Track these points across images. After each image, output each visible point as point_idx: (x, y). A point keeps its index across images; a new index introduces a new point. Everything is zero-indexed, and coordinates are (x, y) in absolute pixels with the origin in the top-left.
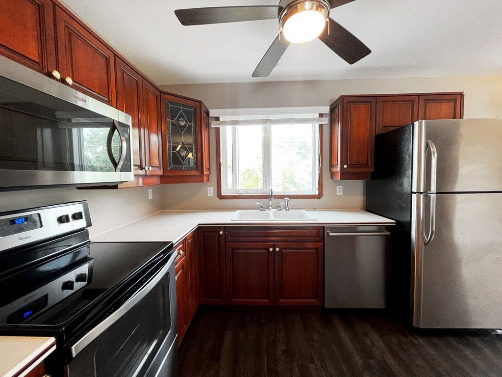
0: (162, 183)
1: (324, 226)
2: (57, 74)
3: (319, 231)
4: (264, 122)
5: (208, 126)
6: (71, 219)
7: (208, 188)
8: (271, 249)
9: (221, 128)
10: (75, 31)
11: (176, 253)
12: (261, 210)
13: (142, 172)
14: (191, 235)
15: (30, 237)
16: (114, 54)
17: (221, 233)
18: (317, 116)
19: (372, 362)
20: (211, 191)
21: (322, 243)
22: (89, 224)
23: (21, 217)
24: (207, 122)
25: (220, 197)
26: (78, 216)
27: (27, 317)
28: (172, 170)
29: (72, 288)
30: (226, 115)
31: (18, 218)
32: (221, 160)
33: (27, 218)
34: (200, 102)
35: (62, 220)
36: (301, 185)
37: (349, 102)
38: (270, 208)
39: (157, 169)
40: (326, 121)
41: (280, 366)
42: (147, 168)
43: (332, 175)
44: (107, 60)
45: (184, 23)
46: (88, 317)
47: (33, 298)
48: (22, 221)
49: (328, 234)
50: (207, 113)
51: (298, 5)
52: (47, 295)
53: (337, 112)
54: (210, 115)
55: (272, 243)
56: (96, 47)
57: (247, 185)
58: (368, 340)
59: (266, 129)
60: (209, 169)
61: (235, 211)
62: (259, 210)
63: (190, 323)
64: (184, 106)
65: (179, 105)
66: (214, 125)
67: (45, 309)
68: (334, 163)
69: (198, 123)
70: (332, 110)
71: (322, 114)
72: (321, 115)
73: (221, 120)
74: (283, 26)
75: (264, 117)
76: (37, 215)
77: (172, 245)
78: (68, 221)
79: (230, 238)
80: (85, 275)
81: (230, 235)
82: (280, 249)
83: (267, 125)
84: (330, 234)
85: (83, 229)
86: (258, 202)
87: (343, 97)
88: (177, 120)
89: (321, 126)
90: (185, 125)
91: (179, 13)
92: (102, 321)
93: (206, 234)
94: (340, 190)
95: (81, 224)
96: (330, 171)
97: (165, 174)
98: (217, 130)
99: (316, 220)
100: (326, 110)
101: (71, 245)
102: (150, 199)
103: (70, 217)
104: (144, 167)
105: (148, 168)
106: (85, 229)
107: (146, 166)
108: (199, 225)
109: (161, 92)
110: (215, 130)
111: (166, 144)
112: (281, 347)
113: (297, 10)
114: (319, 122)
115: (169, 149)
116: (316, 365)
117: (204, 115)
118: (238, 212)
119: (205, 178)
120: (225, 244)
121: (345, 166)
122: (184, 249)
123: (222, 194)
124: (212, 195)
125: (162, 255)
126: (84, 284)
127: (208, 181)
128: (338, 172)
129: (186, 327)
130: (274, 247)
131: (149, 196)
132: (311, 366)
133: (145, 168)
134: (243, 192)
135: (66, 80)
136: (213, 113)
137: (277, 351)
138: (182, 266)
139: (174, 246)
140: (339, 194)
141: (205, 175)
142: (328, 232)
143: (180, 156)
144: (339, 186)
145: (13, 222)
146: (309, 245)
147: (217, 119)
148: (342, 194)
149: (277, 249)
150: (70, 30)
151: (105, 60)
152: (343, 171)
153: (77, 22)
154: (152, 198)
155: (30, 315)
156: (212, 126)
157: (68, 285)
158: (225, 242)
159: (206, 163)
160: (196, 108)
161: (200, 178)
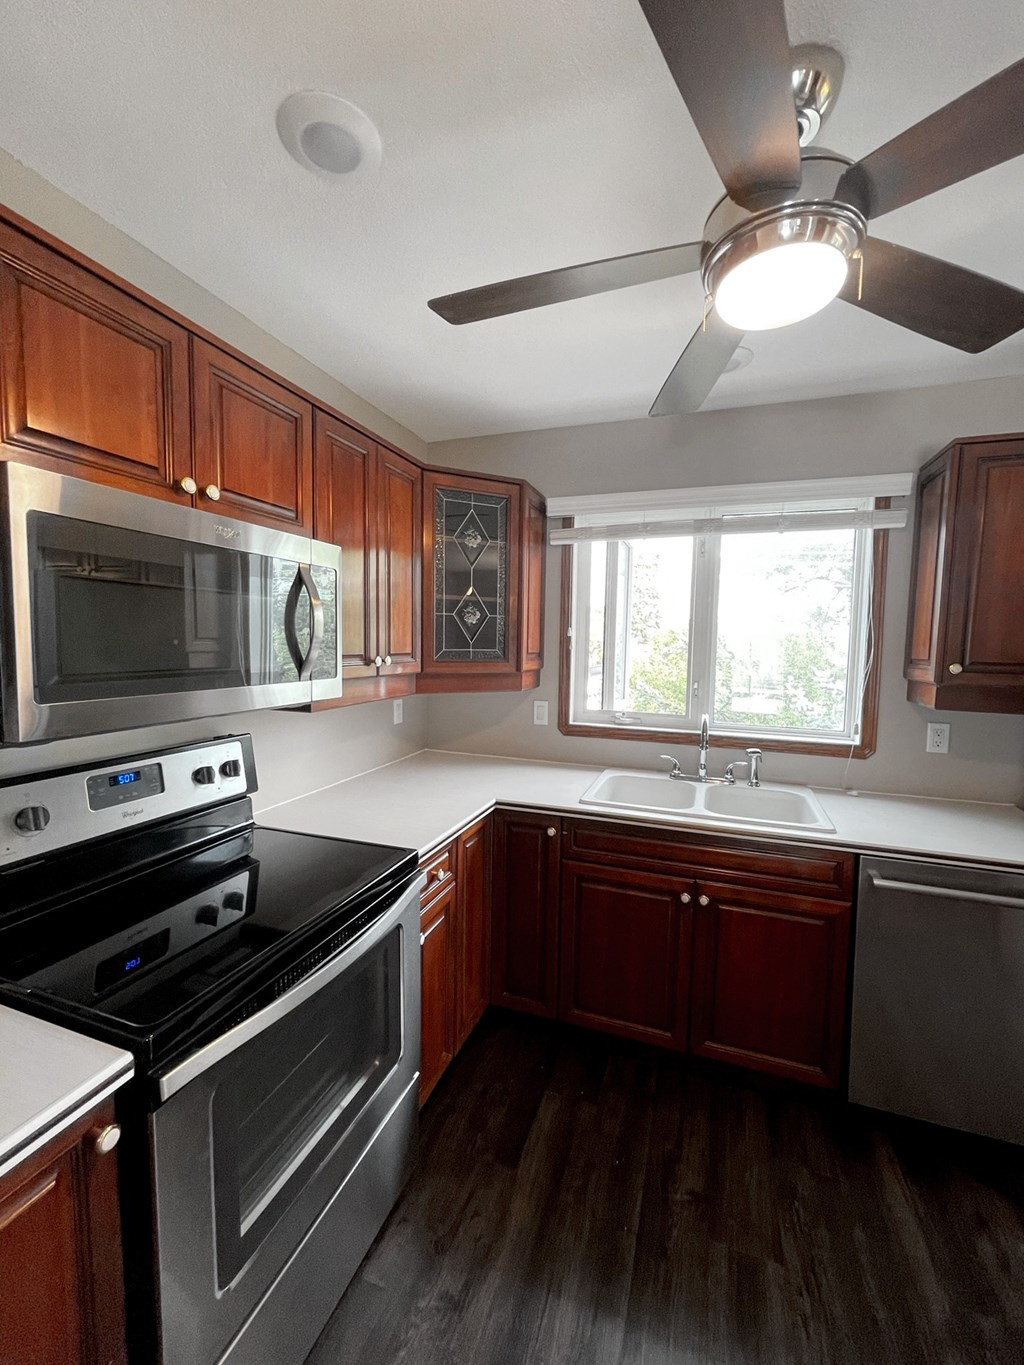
0: (419, 690)
1: (858, 855)
2: (190, 485)
3: (839, 867)
4: (698, 527)
5: (542, 539)
6: (217, 776)
7: (536, 703)
8: (686, 898)
9: (575, 545)
10: (231, 380)
11: (421, 880)
12: (675, 777)
13: (368, 672)
14: (474, 830)
15: (142, 811)
16: (313, 405)
17: (552, 832)
18: (871, 507)
19: (989, 1325)
20: (543, 712)
21: (849, 904)
22: (252, 785)
23: (127, 772)
24: (540, 531)
25: (565, 728)
26: (229, 769)
27: (132, 970)
28: (446, 657)
29: (214, 923)
30: (589, 514)
31: (123, 773)
32: (572, 633)
33: (139, 772)
34: (521, 485)
35: (202, 776)
36: (834, 692)
37: (984, 459)
38: (702, 773)
39: (409, 659)
40: (898, 521)
41: (675, 1233)
42: (379, 661)
43: (913, 690)
44: (296, 422)
45: (455, 320)
46: (200, 1019)
47: (144, 933)
48: (130, 777)
49: (870, 879)
50: (542, 509)
51: (759, 233)
52: (167, 931)
53: (939, 491)
54: (549, 514)
55: (692, 881)
56: (273, 403)
57: (674, 679)
58: (985, 1248)
59: (703, 544)
60: (540, 655)
61: (602, 770)
62: (666, 777)
63: (459, 1047)
64: (479, 497)
65: (468, 496)
66: (556, 538)
67: (163, 959)
68: (921, 652)
69: (514, 537)
70: (925, 483)
71: (890, 497)
72: (883, 503)
73: (577, 525)
74: (712, 294)
75: (702, 513)
76: (157, 767)
77: (416, 858)
78: (210, 780)
79: (575, 848)
80: (241, 896)
81: (575, 840)
82: (713, 901)
83: (706, 536)
84: (876, 882)
85: (242, 796)
86: (667, 754)
87: (962, 446)
88: (462, 535)
89: (881, 538)
90: (481, 546)
91: (437, 305)
92: (231, 1028)
93: (514, 829)
94: (937, 739)
95: (237, 785)
96: (905, 675)
97: (428, 670)
98: (567, 551)
99: (833, 832)
100: (903, 484)
101: (226, 827)
102: (396, 722)
103: (216, 769)
104: (372, 657)
105: (383, 661)
106: (245, 797)
107: (378, 655)
108: (497, 803)
109: (423, 469)
110: (560, 550)
111: (430, 596)
112: (690, 1180)
113: (757, 245)
114: (872, 524)
115: (439, 609)
116: (787, 1270)
117: (529, 513)
118: (608, 775)
119: (526, 680)
120: (561, 861)
121: (955, 669)
122: (449, 866)
123: (571, 722)
124: (545, 722)
125: (389, 883)
126: (238, 914)
127: (537, 684)
128: (928, 684)
129: (447, 1057)
130: (696, 895)
131: (395, 719)
132: (771, 1267)
133: (374, 661)
134: (628, 721)
135: (208, 492)
136: (555, 507)
137: (676, 1193)
138: (444, 908)
139: (420, 861)
140: (936, 750)
141: (527, 671)
142: (872, 872)
143: (464, 623)
144: (937, 726)
145: (114, 780)
146: (806, 902)
147: (567, 522)
148: (944, 750)
149: (704, 900)
150: (219, 379)
151: (293, 426)
152: (946, 683)
153: (235, 358)
154: (401, 721)
155: (137, 968)
156: (552, 543)
157: (207, 915)
158: (562, 857)
159: (529, 642)
160: (508, 501)
161: (511, 680)
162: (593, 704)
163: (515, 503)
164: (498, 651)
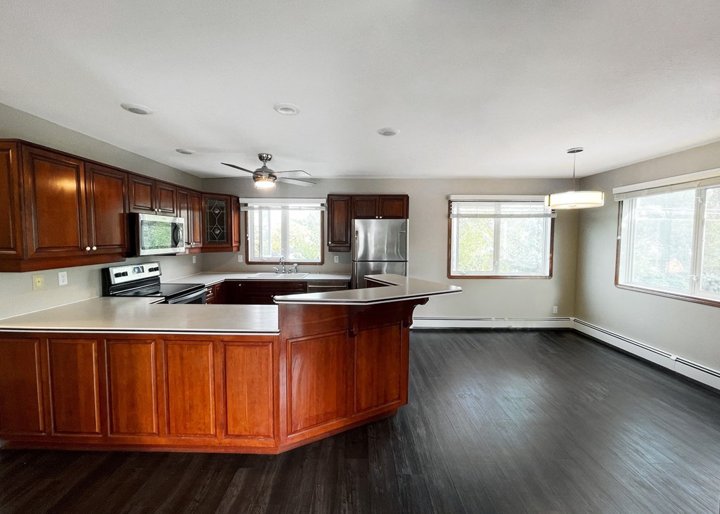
0: (202, 252)
4: (284, 208)
5: (238, 209)
6: (154, 270)
7: (239, 256)
9: (249, 211)
12: (277, 273)
13: (189, 246)
14: (219, 285)
16: (176, 186)
17: (240, 285)
18: (320, 205)
20: (241, 258)
22: (161, 274)
24: (237, 207)
25: (248, 263)
28: (210, 243)
30: (253, 203)
32: (249, 236)
34: (230, 195)
38: (283, 271)
39: (199, 243)
40: (325, 209)
44: (173, 191)
50: (238, 202)
54: (240, 203)
56: (169, 189)
59: (284, 213)
60: (239, 242)
61: (257, 273)
64: (218, 200)
65: (214, 199)
66: (243, 209)
69: (229, 210)
70: (329, 201)
71: (324, 204)
72: (322, 205)
73: (249, 206)
75: (283, 205)
76: (142, 267)
78: (152, 271)
83: (285, 211)
84: (309, 286)
85: (157, 276)
86: (275, 267)
87: (328, 196)
88: (213, 210)
89: (323, 212)
90: (219, 213)
94: (337, 259)
95: (157, 273)
97: (205, 246)
98: (246, 212)
100: (324, 201)
102: (194, 262)
105: (193, 243)
106: (159, 276)
107: (191, 242)
108: (225, 279)
109: (202, 193)
110: (244, 212)
111: (205, 226)
114: (320, 209)
117: (234, 202)
118: (259, 273)
119: (234, 249)
121: (330, 243)
123: (249, 261)
124: (241, 261)
127: (239, 250)
133: (191, 244)
135: (159, 211)
136: (242, 201)
139: (206, 287)
140: (336, 262)
141: (235, 246)
143: (215, 233)
147: (246, 205)
148: (338, 261)
152: (330, 246)
159: (235, 238)
160: (227, 200)
161: (230, 249)
162: (257, 255)
163: (229, 201)
164: (225, 241)
